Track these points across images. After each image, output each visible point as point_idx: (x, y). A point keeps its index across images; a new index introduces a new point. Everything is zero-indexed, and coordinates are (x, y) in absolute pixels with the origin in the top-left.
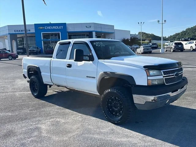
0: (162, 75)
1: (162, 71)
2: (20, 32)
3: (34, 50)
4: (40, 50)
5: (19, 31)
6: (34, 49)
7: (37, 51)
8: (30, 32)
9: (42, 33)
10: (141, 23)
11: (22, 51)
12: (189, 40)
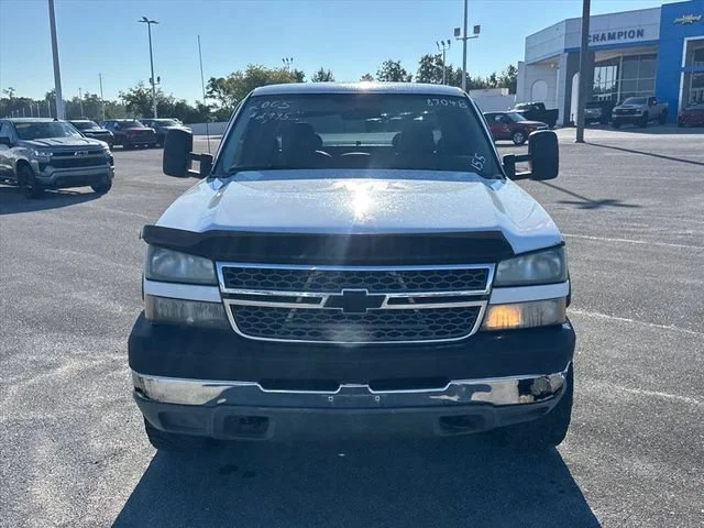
0: (217, 285)
1: (220, 266)
2: (604, 43)
3: (633, 111)
4: (665, 110)
5: (603, 38)
6: (635, 106)
7: (646, 112)
8: (641, 39)
9: (686, 39)
11: (598, 112)
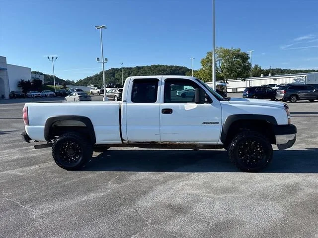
10: (53, 58)
12: (115, 86)
